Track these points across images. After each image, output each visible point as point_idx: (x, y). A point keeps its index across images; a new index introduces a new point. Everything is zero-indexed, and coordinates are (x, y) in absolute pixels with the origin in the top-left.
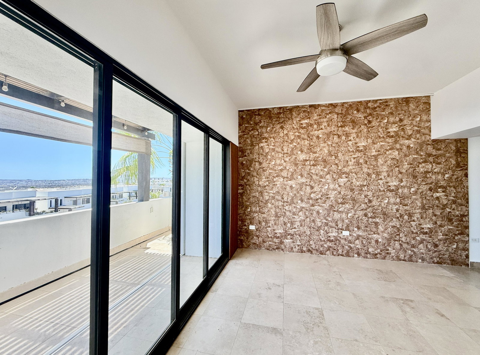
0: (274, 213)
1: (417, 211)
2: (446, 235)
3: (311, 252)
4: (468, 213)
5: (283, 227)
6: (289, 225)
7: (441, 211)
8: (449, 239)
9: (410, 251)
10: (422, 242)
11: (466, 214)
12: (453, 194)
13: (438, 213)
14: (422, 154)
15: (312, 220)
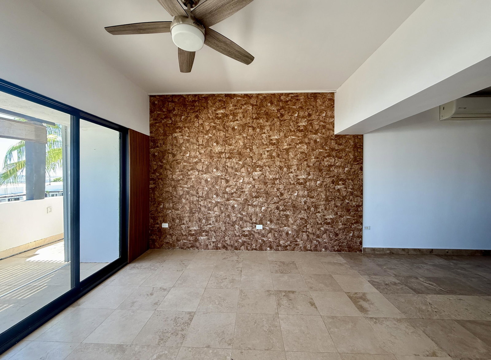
0: (188, 209)
1: (322, 203)
2: (345, 224)
3: (227, 249)
4: (362, 203)
5: (198, 223)
6: (204, 221)
7: (341, 202)
8: (347, 228)
9: (315, 242)
10: (325, 232)
11: (361, 204)
12: (351, 187)
13: (339, 205)
14: (326, 148)
15: (227, 215)
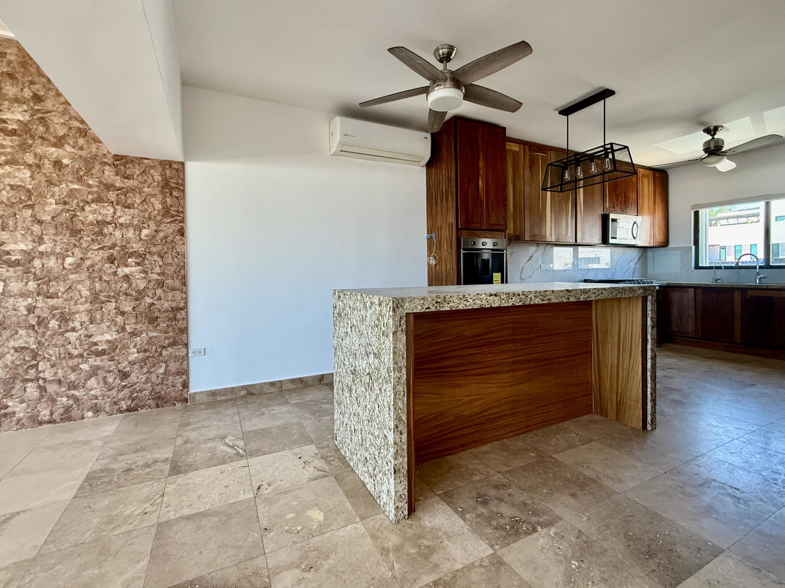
1: (82, 308)
2: (145, 351)
4: (186, 303)
7: (133, 304)
8: (148, 360)
9: (65, 399)
10: (94, 372)
11: (181, 305)
12: (157, 270)
13: (128, 308)
